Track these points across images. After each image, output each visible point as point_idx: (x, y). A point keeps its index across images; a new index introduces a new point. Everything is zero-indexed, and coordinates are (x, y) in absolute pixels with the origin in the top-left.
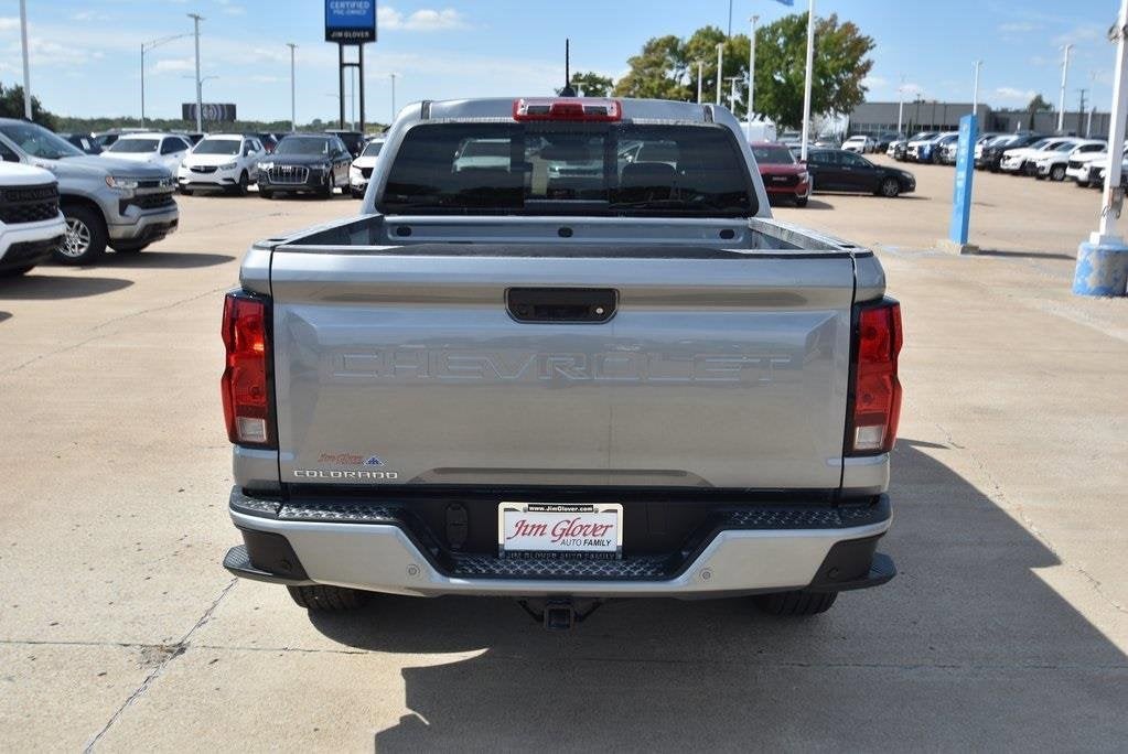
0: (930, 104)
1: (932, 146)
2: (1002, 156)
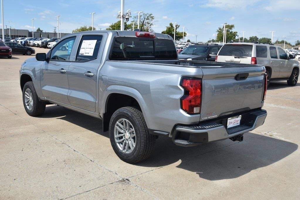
1: (25, 41)
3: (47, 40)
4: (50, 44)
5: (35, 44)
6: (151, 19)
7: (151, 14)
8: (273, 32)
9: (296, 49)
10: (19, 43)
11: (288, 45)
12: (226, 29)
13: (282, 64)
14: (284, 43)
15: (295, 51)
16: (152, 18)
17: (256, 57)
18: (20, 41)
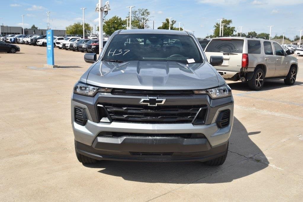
0: (6, 27)
1: (14, 39)
2: (37, 41)
3: (37, 37)
4: (39, 41)
5: (25, 41)
6: (146, 14)
7: (147, 10)
8: (271, 27)
9: (295, 44)
10: (9, 41)
11: (287, 40)
12: (223, 24)
13: (278, 60)
14: (283, 38)
15: (294, 46)
16: (148, 13)
17: (247, 53)
18: (9, 38)
